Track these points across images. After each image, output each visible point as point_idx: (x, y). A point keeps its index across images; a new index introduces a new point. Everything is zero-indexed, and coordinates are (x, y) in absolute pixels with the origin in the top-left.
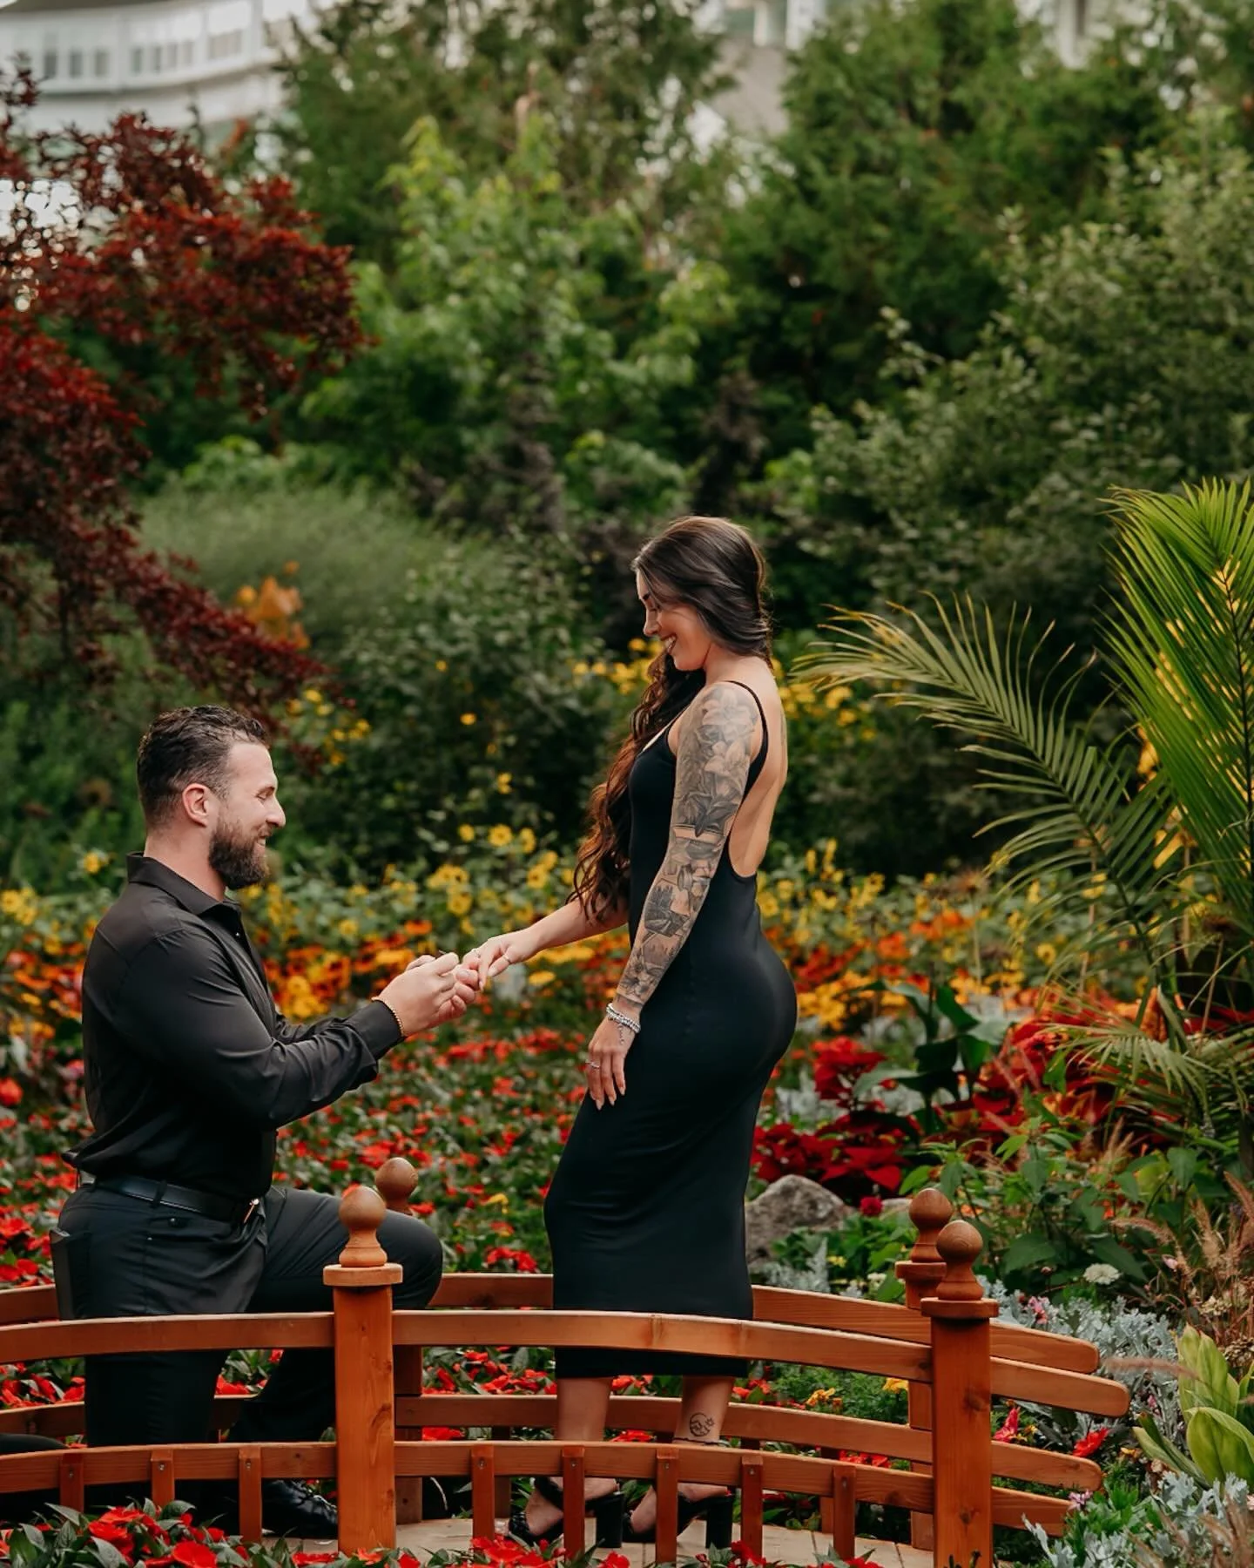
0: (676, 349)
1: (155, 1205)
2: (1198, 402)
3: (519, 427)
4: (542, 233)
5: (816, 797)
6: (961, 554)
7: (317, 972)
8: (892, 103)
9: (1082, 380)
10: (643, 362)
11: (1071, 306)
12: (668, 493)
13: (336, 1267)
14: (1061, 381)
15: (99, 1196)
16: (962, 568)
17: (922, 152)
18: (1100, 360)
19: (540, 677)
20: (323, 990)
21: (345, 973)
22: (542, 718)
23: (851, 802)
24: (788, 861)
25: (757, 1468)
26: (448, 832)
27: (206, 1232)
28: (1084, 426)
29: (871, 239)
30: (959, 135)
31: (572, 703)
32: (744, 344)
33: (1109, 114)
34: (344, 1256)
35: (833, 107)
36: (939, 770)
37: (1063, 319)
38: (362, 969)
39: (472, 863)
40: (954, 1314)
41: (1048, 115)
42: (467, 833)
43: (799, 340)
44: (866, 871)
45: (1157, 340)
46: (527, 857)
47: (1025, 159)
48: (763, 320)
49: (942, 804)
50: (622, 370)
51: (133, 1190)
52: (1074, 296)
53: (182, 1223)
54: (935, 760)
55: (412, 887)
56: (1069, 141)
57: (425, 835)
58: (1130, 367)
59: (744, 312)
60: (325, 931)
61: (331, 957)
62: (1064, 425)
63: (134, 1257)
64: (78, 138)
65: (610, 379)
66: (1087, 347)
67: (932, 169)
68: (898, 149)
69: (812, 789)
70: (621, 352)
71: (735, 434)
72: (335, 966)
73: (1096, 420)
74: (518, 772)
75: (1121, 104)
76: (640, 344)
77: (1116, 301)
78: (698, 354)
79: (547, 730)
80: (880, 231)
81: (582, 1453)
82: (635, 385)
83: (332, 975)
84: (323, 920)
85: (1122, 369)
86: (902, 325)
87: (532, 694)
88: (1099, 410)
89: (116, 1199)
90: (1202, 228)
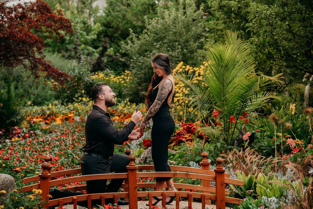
0: (94, 34)
1: (97, 158)
2: (171, 41)
3: (75, 44)
4: (75, 19)
5: (123, 93)
6: (142, 61)
7: (60, 118)
8: (120, 3)
9: (156, 38)
10: (90, 36)
11: (154, 28)
12: (94, 53)
13: (128, 166)
14: (153, 38)
15: (88, 156)
16: (142, 63)
17: (125, 9)
18: (159, 36)
19: (87, 78)
20: (62, 120)
21: (64, 118)
22: (87, 83)
23: (128, 94)
24: (122, 102)
25: (191, 195)
26: (77, 98)
27: (104, 162)
28: (158, 44)
29: (119, 20)
30: (129, 7)
31: (91, 81)
32: (103, 34)
33: (150, 4)
34: (129, 164)
35: (112, 3)
36: (140, 89)
37: (153, 30)
38: (66, 117)
39: (81, 103)
40: (220, 171)
41: (142, 5)
42: (80, 98)
43: (109, 34)
44: (133, 103)
45: (165, 33)
46: (88, 101)
47: (139, 11)
48: (104, 31)
49: (141, 94)
50: (88, 37)
51: (93, 155)
52: (154, 27)
53: (101, 160)
54: (139, 88)
55: (72, 106)
56: (145, 8)
57: (74, 99)
58: (162, 37)
59: (102, 30)
60: (60, 112)
61: (62, 115)
62: (155, 44)
63: (95, 166)
64: (31, 3)
65: (86, 38)
66: (157, 34)
67: (126, 11)
68: (121, 9)
69: (122, 92)
70: (87, 35)
71: (106, 45)
72: (63, 117)
73: (159, 43)
74: (85, 90)
75: (151, 3)
76: (90, 34)
77: (160, 28)
78: (97, 35)
79: (87, 85)
80: (120, 20)
81: (165, 193)
82: (89, 39)
83: (62, 118)
84: (60, 110)
85: (161, 37)
86: (132, 31)
87: (86, 80)
88: (159, 42)
89: (90, 157)
90: (171, 18)
